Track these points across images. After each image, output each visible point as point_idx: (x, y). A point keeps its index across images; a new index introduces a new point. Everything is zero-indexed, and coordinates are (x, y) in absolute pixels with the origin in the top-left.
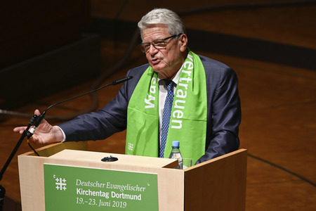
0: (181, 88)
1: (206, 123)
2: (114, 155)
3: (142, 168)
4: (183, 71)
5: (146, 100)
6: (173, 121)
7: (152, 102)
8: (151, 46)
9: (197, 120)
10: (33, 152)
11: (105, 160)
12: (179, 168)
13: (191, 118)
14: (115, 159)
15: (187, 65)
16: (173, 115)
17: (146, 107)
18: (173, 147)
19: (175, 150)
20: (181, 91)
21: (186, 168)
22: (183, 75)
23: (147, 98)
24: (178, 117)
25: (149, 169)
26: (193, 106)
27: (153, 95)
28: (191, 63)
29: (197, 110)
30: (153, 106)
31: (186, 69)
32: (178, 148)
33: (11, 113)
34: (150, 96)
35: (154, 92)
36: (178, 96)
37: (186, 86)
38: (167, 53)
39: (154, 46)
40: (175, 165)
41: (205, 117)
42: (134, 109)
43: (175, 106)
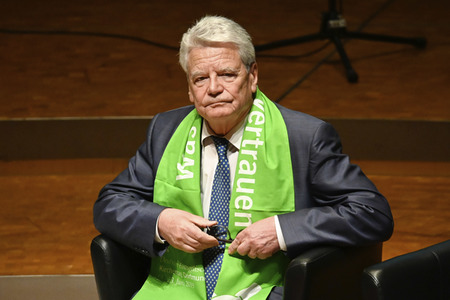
0: (246, 157)
4: (248, 129)
6: (236, 215)
9: (278, 211)
13: (267, 209)
15: (254, 118)
16: (236, 204)
17: (182, 177)
20: (246, 164)
22: (248, 136)
23: (182, 162)
24: (244, 207)
28: (260, 114)
30: (190, 175)
41: (292, 205)
42: (165, 183)
43: (238, 188)
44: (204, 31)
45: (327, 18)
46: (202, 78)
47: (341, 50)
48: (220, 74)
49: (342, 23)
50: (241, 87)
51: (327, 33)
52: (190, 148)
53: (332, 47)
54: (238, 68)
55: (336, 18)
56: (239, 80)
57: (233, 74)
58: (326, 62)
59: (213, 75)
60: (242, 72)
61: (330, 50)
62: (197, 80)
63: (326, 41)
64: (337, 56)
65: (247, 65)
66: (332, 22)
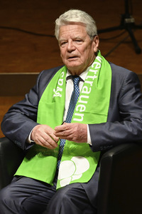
4: (91, 70)
6: (76, 114)
9: (98, 114)
15: (95, 65)
16: (77, 109)
20: (86, 87)
24: (81, 110)
28: (99, 64)
41: (106, 112)
43: (80, 100)
44: (67, 16)
45: (124, 17)
46: (65, 43)
47: (132, 35)
48: (74, 40)
49: (132, 20)
50: (86, 48)
51: (124, 26)
52: (61, 82)
53: (127, 34)
54: (85, 37)
55: (129, 18)
56: (85, 44)
57: (81, 40)
58: (123, 42)
59: (70, 41)
60: (87, 40)
61: (126, 36)
62: (62, 44)
63: (123, 30)
64: (129, 38)
65: (91, 36)
66: (126, 20)
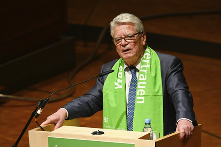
0: (142, 73)
1: (162, 97)
2: (101, 130)
3: (123, 140)
4: (143, 61)
5: (115, 83)
6: (137, 98)
7: (120, 84)
8: (123, 39)
9: (155, 95)
10: (39, 128)
11: (94, 133)
12: (151, 139)
13: (151, 94)
14: (102, 133)
15: (146, 56)
16: (138, 93)
17: (116, 88)
18: (146, 124)
19: (148, 126)
20: (143, 75)
21: (156, 139)
22: (143, 64)
23: (117, 82)
24: (141, 94)
25: (128, 140)
26: (152, 85)
27: (120, 79)
28: (149, 55)
29: (154, 88)
30: (121, 87)
31: (145, 59)
32: (150, 124)
33: (10, 96)
34: (118, 80)
35: (121, 77)
36: (140, 79)
37: (145, 71)
38: (135, 45)
39: (125, 39)
40: (148, 137)
41: (161, 93)
42: (107, 91)
43: (139, 86)
46: (119, 40)
48: (126, 37)
52: (120, 75)
57: (132, 36)
